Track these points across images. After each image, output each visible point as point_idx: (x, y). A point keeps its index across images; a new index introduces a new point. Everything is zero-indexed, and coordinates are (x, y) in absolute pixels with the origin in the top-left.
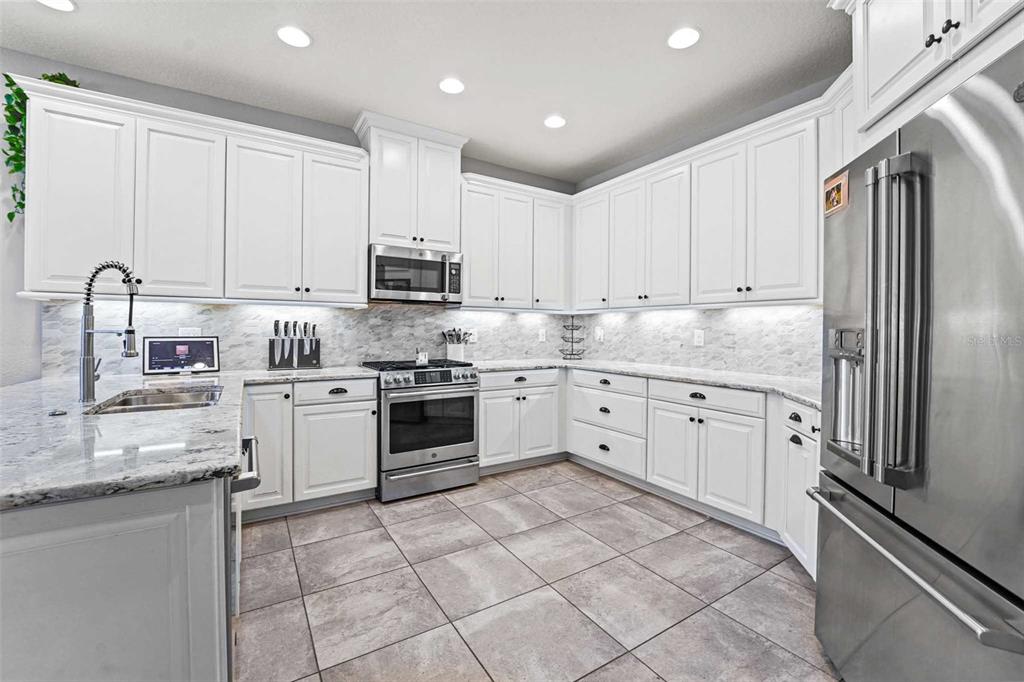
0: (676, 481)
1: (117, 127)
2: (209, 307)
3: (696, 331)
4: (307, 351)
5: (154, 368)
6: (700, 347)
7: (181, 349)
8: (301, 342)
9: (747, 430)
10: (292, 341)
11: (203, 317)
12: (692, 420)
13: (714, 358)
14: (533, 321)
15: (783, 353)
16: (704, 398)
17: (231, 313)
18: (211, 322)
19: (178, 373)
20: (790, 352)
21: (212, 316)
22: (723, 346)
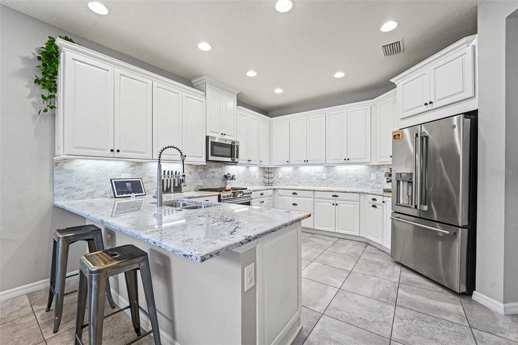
0: (327, 227)
1: (106, 71)
2: (135, 164)
3: (324, 174)
4: (176, 185)
5: (119, 195)
6: (324, 179)
7: (128, 185)
8: (174, 180)
9: (353, 206)
10: (171, 180)
11: (131, 169)
12: (333, 204)
13: (330, 183)
14: (254, 170)
15: (355, 180)
16: (338, 196)
17: (144, 166)
18: (136, 171)
19: (130, 196)
20: (358, 180)
21: (136, 168)
22: (334, 179)
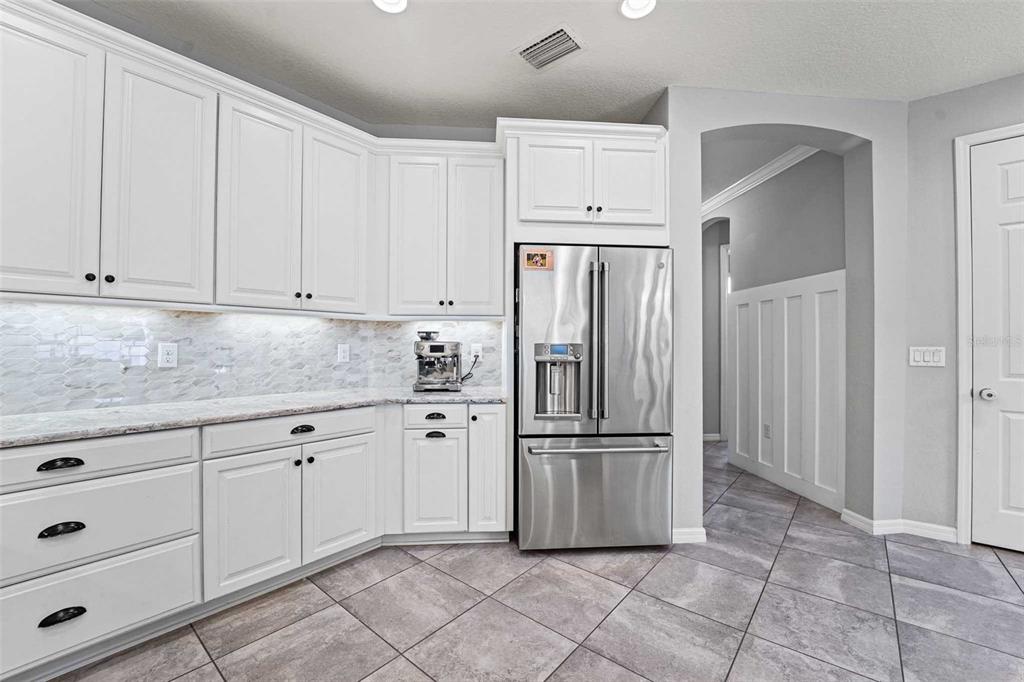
12: (299, 463)
13: (196, 383)
15: (293, 367)
20: (300, 366)
